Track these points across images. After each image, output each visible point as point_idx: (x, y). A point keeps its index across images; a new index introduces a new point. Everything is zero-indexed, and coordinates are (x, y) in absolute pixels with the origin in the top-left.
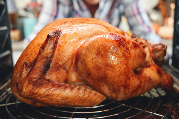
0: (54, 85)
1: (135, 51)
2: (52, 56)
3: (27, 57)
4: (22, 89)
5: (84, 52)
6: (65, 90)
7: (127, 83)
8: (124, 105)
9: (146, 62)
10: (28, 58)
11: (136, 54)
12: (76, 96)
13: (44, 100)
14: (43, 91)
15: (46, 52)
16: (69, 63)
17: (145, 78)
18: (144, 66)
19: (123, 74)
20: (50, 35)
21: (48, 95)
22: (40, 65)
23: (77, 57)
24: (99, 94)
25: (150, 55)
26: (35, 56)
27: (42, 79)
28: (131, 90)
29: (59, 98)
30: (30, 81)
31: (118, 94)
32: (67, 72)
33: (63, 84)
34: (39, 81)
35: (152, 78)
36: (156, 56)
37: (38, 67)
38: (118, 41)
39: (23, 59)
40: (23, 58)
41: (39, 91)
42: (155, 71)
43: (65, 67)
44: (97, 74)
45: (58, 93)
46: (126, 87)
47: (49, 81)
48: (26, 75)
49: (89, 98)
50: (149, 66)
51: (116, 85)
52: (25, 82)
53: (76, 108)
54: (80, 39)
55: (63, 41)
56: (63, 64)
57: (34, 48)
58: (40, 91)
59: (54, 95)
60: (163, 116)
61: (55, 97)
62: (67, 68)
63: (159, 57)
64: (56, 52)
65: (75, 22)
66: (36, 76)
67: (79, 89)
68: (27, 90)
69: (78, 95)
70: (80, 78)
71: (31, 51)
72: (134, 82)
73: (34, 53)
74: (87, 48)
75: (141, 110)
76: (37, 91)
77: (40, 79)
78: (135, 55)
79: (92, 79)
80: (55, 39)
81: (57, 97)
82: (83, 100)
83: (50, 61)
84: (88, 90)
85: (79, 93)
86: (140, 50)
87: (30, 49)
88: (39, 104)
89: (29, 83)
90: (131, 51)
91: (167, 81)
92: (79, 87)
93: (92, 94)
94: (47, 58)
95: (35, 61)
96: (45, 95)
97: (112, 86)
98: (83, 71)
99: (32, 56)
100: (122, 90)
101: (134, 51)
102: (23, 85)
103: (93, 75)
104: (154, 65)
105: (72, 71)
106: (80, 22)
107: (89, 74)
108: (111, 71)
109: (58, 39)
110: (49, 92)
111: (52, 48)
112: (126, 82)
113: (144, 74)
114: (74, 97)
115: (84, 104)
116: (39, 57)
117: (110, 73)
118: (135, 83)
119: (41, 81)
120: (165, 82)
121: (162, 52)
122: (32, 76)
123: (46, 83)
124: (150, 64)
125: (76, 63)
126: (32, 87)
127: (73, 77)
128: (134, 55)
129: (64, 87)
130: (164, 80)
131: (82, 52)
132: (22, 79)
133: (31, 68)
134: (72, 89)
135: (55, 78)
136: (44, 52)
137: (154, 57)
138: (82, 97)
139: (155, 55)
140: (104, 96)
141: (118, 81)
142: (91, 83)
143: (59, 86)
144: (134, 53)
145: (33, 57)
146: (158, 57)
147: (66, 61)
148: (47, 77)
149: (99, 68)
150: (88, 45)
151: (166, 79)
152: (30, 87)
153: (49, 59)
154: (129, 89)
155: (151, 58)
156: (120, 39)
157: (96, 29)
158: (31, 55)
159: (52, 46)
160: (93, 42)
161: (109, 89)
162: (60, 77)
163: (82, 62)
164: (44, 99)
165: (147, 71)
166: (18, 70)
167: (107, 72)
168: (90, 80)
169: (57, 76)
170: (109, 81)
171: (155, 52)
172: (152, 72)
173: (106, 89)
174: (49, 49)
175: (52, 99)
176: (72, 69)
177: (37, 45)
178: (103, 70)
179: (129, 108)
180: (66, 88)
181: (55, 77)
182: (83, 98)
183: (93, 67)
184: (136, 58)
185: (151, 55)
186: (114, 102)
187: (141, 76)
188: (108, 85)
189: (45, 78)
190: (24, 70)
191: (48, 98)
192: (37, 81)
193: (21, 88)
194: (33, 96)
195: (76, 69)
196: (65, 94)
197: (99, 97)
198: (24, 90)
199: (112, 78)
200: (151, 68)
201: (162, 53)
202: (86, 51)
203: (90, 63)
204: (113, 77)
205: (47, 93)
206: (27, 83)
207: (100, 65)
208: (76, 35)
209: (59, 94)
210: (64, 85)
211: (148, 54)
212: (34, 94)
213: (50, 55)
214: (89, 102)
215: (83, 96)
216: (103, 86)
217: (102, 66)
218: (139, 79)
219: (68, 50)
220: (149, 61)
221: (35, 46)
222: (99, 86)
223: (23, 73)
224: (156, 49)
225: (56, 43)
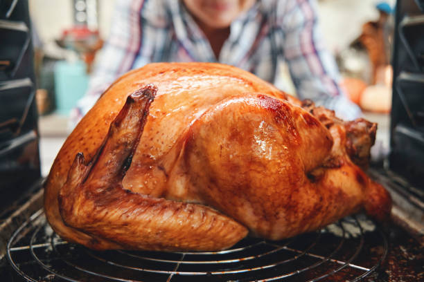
0: (138, 203)
1: (310, 133)
2: (137, 141)
3: (82, 142)
4: (72, 209)
5: (203, 133)
6: (162, 214)
7: (293, 199)
8: (285, 248)
9: (333, 158)
10: (84, 144)
11: (312, 139)
12: (184, 227)
13: (118, 234)
14: (116, 214)
15: (124, 132)
16: (173, 154)
17: (331, 191)
18: (329, 165)
19: (284, 181)
20: (133, 96)
21: (126, 224)
22: (110, 158)
23: (189, 144)
24: (232, 223)
25: (341, 144)
26: (99, 142)
27: (116, 190)
28: (301, 215)
29: (149, 230)
30: (91, 194)
31: (272, 224)
32: (167, 176)
33: (159, 200)
34: (108, 193)
35: (344, 190)
36: (354, 146)
37: (107, 164)
38: (274, 111)
39: (74, 147)
40: (72, 145)
41: (107, 213)
42: (352, 176)
43: (162, 164)
44: (229, 179)
45: (148, 219)
46: (291, 207)
47: (129, 193)
48: (80, 181)
49: (213, 231)
50: (339, 167)
51: (268, 204)
52: (79, 196)
53: (184, 254)
54: (194, 105)
55: (159, 110)
56: (159, 159)
57: (96, 125)
58: (110, 214)
59: (138, 223)
60: (368, 270)
61: (140, 228)
62: (167, 167)
63: (360, 148)
64: (145, 133)
65: (185, 71)
66: (101, 183)
67: (192, 212)
68: (81, 213)
69: (190, 224)
70: (193, 189)
71: (90, 131)
72: (308, 198)
73: (96, 134)
74: (211, 125)
75: (323, 258)
76: (103, 213)
77: (110, 189)
78: (310, 141)
79: (220, 190)
80: (143, 105)
81: (145, 227)
82: (199, 236)
83: (132, 152)
84: (211, 214)
85: (193, 219)
86: (320, 130)
87: (87, 126)
88: (105, 245)
89: (87, 198)
90: (301, 132)
91: (377, 198)
92: (191, 208)
93: (219, 222)
94: (126, 144)
95: (101, 151)
96: (120, 223)
97: (262, 205)
98: (202, 174)
99: (93, 141)
100: (282, 214)
101: (306, 133)
102: (74, 201)
103: (220, 182)
104: (349, 165)
105: (178, 174)
106: (194, 71)
107: (213, 180)
108: (259, 172)
109: (148, 105)
110: (128, 216)
111: (137, 125)
112: (290, 197)
113: (327, 183)
114: (181, 229)
115: (202, 245)
116: (109, 142)
117: (257, 177)
118: (308, 200)
119: (112, 194)
120: (373, 200)
121: (366, 136)
122: (93, 182)
123: (124, 197)
124: (342, 162)
125: (187, 156)
126: (93, 207)
127: (179, 186)
128: (307, 142)
129: (160, 206)
130: (371, 197)
131: (199, 133)
132: (72, 189)
133: (90, 165)
134: (177, 210)
135: (141, 188)
136: (119, 131)
137: (349, 147)
138: (197, 229)
139: (352, 143)
140: (244, 228)
141: (273, 194)
142: (218, 200)
143: (151, 205)
144: (307, 136)
145: (95, 144)
146: (357, 147)
147: (164, 153)
148: (126, 185)
149: (234, 167)
150: (212, 119)
151: (376, 195)
152: (89, 207)
153: (129, 147)
154: (296, 212)
155: (344, 150)
156: (280, 107)
157: (229, 85)
158: (91, 138)
159: (136, 119)
160: (222, 113)
161: (255, 213)
162: (150, 186)
163: (198, 154)
164: (117, 231)
165: (334, 176)
166: (63, 170)
167: (252, 174)
168: (214, 194)
169: (145, 185)
170: (255, 195)
171: (353, 136)
172: (344, 177)
173: (248, 213)
174: (129, 127)
175: (134, 233)
176: (177, 168)
177: (104, 117)
178: (243, 170)
179: (296, 254)
180: (164, 208)
181: (141, 186)
182: (199, 231)
183: (222, 165)
184: (313, 148)
185: (343, 142)
186: (264, 242)
187: (323, 185)
188: (252, 203)
189: (120, 188)
190: (77, 169)
191: (126, 230)
192: (103, 193)
193: (70, 208)
194: (95, 225)
195: (186, 169)
196: (162, 222)
197: (233, 229)
198: (76, 212)
199: (261, 188)
200: (343, 169)
201: (367, 139)
202: (209, 130)
203: (216, 157)
204: (265, 186)
205: (124, 218)
206: (82, 197)
207: (236, 161)
208: (187, 98)
209: (150, 221)
210: (159, 202)
211: (337, 141)
212: (96, 220)
213: (131, 139)
214: (212, 239)
215: (200, 226)
216: (242, 205)
217: (242, 163)
218: (318, 192)
219: (169, 129)
220: (339, 156)
221: (99, 121)
222: (234, 205)
223: (74, 176)
224: (354, 130)
225: (145, 114)
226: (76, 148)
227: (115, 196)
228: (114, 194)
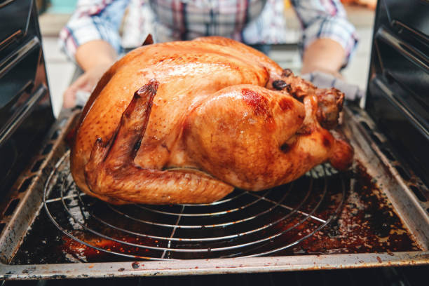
0: (148, 176)
1: (284, 116)
2: (143, 129)
3: (99, 125)
4: (96, 182)
5: (197, 123)
6: (167, 183)
7: (269, 168)
8: (263, 198)
9: (306, 126)
10: (101, 128)
11: (286, 122)
12: (183, 191)
13: (132, 198)
14: (130, 186)
15: (133, 122)
16: (173, 136)
17: (301, 156)
18: (301, 132)
19: (261, 158)
20: (139, 93)
21: (138, 192)
22: (123, 143)
23: (186, 130)
24: (222, 185)
25: (312, 113)
26: (115, 126)
27: (129, 167)
28: (275, 178)
29: (157, 195)
30: (110, 170)
31: (252, 184)
32: (169, 152)
33: (163, 172)
34: (123, 169)
35: (312, 154)
36: (324, 113)
37: (121, 147)
38: (255, 105)
39: (92, 128)
40: (91, 126)
41: (123, 185)
42: (319, 141)
43: (165, 143)
44: (219, 158)
45: (155, 188)
46: (267, 174)
47: (139, 169)
48: (101, 160)
49: (206, 192)
50: (308, 134)
51: (249, 174)
52: (101, 173)
53: (184, 205)
54: (190, 93)
55: (160, 99)
56: (162, 139)
57: (110, 111)
58: (126, 184)
59: (148, 191)
60: (325, 222)
61: (150, 194)
62: (169, 145)
63: (328, 114)
64: (150, 119)
65: (181, 58)
66: (117, 162)
67: (189, 180)
68: (104, 185)
69: (188, 188)
70: (190, 160)
71: (104, 116)
72: (282, 165)
73: (110, 120)
74: (203, 117)
75: (291, 209)
76: (120, 185)
77: (125, 166)
78: (284, 124)
79: (211, 165)
80: (148, 98)
81: (153, 193)
82: (195, 196)
83: (141, 137)
84: (205, 180)
85: (190, 185)
86: (293, 112)
87: (102, 111)
88: (122, 202)
89: (107, 174)
90: (276, 119)
91: (340, 155)
92: (188, 177)
93: (211, 186)
94: (135, 131)
95: (115, 136)
96: (134, 191)
97: (244, 174)
98: (196, 152)
99: (108, 125)
100: (260, 178)
101: (281, 118)
102: (97, 176)
103: (211, 159)
104: (318, 130)
105: (178, 149)
106: (189, 58)
107: (206, 157)
108: (241, 153)
109: (152, 98)
110: (140, 186)
111: (144, 115)
112: (267, 167)
113: (298, 150)
114: (181, 193)
115: (198, 201)
116: (122, 129)
117: (240, 157)
118: (282, 168)
119: (127, 170)
120: (337, 157)
121: (333, 106)
122: (111, 162)
123: (136, 172)
124: (312, 128)
125: (184, 138)
126: (112, 181)
127: (179, 158)
128: (282, 125)
129: (164, 177)
130: (335, 154)
131: (194, 123)
132: (95, 167)
133: (108, 148)
134: (178, 179)
135: (149, 162)
136: (129, 121)
137: (319, 115)
138: (194, 192)
139: (322, 112)
140: (231, 187)
141: (253, 168)
142: (210, 169)
143: (157, 176)
144: (282, 121)
145: (109, 128)
146: (326, 114)
147: (166, 135)
148: (137, 162)
149: (222, 150)
150: (205, 113)
151: (340, 152)
152: (110, 180)
153: (138, 133)
154: (271, 177)
155: (315, 118)
156: (259, 101)
157: (218, 72)
158: (106, 122)
159: (142, 112)
161: (239, 178)
162: (156, 159)
163: (193, 137)
164: (132, 196)
165: (304, 143)
166: (85, 148)
167: (236, 154)
168: (207, 165)
169: (151, 159)
170: (238, 168)
171: (323, 105)
172: (313, 143)
173: (234, 178)
174: (137, 118)
175: (145, 197)
176: (177, 146)
177: (116, 105)
178: (229, 152)
179: (272, 205)
180: (168, 178)
181: (149, 160)
182: (194, 194)
183: (213, 148)
184: (286, 128)
185: (315, 112)
186: (247, 192)
187: (294, 153)
188: (237, 173)
189: (132, 165)
190: (97, 151)
191: (139, 195)
192: (120, 169)
193: (94, 181)
194: (115, 193)
195: (184, 147)
196: (166, 189)
197: (222, 189)
198: (99, 184)
199: (243, 164)
200: (313, 136)
201: (334, 109)
202: (202, 121)
203: (208, 142)
204: (246, 163)
205: (137, 188)
206: (103, 173)
207: (224, 145)
209: (157, 189)
210: (165, 174)
211: (309, 112)
212: (115, 190)
213: (139, 127)
214: (206, 197)
215: (196, 189)
216: (229, 173)
217: (228, 147)
218: (289, 159)
219: (169, 115)
220: (310, 124)
221: (112, 108)
222: (223, 174)
223: (96, 157)
224: (324, 100)
225: (149, 106)
226: (94, 130)
227: (129, 172)
228: (128, 170)
